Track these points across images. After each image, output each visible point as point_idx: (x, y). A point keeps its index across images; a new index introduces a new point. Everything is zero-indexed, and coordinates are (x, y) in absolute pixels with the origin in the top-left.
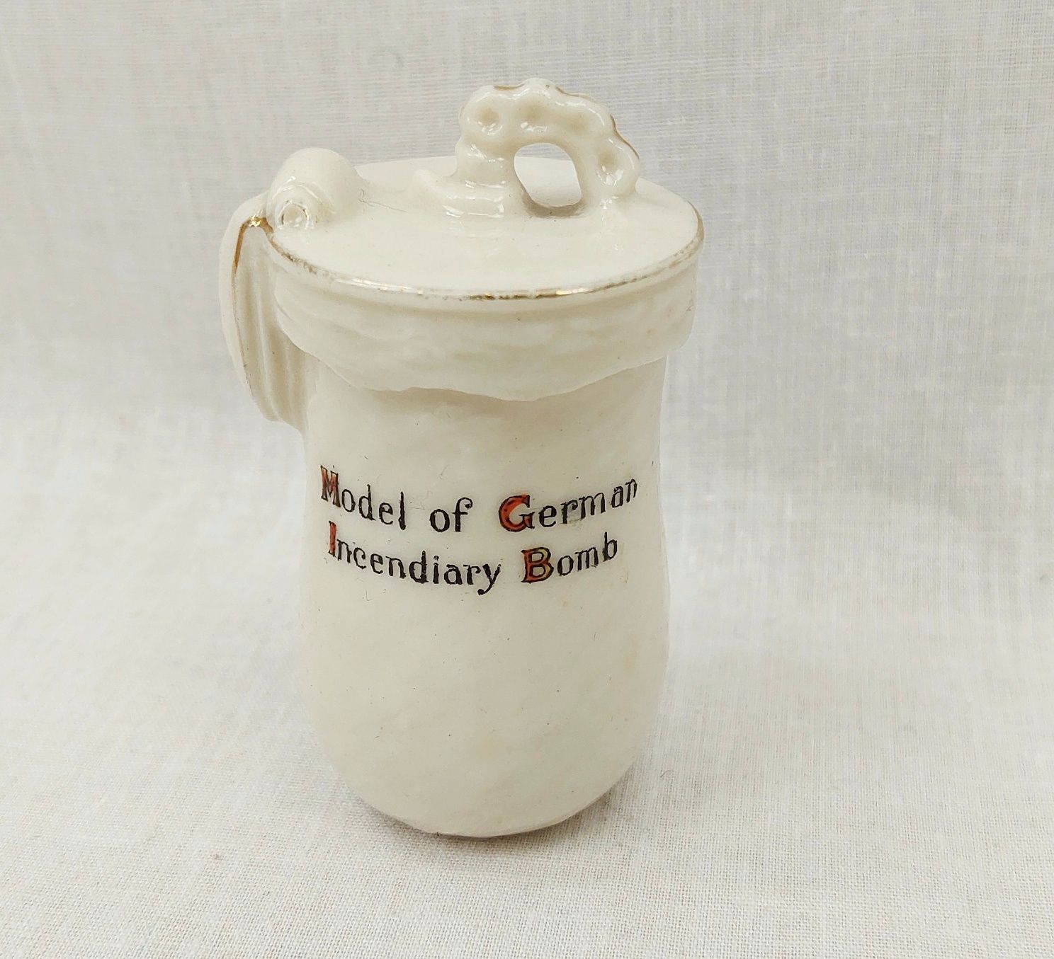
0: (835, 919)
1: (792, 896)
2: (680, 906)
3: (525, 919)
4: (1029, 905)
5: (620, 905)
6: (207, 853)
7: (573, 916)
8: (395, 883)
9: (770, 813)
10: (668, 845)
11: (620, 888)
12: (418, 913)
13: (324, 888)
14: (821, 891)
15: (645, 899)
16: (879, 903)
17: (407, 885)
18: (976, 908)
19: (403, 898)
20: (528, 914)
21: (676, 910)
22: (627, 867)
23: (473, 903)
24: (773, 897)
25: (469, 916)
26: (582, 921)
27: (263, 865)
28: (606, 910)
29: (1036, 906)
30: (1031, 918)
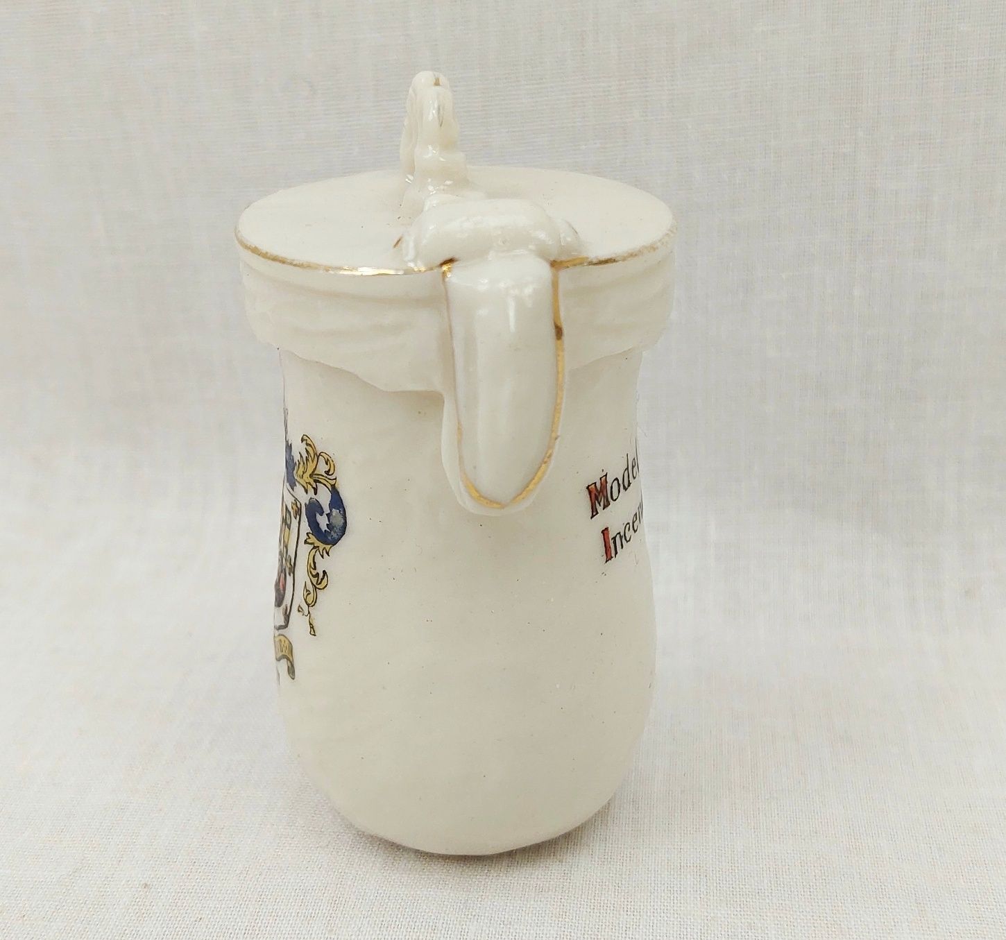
0: (784, 928)
1: (738, 906)
2: (626, 916)
3: (466, 931)
4: (978, 906)
5: (564, 917)
6: (135, 883)
7: (515, 927)
8: (330, 901)
9: (710, 826)
10: (609, 860)
11: (563, 900)
12: (356, 929)
13: (257, 910)
14: (768, 901)
15: (589, 910)
16: (827, 911)
17: (343, 902)
18: (925, 910)
19: (339, 915)
20: (469, 925)
21: (621, 919)
22: (568, 881)
23: (412, 916)
24: (719, 908)
25: (409, 930)
26: (525, 931)
27: (193, 891)
28: (550, 921)
29: (986, 907)
30: (981, 919)
